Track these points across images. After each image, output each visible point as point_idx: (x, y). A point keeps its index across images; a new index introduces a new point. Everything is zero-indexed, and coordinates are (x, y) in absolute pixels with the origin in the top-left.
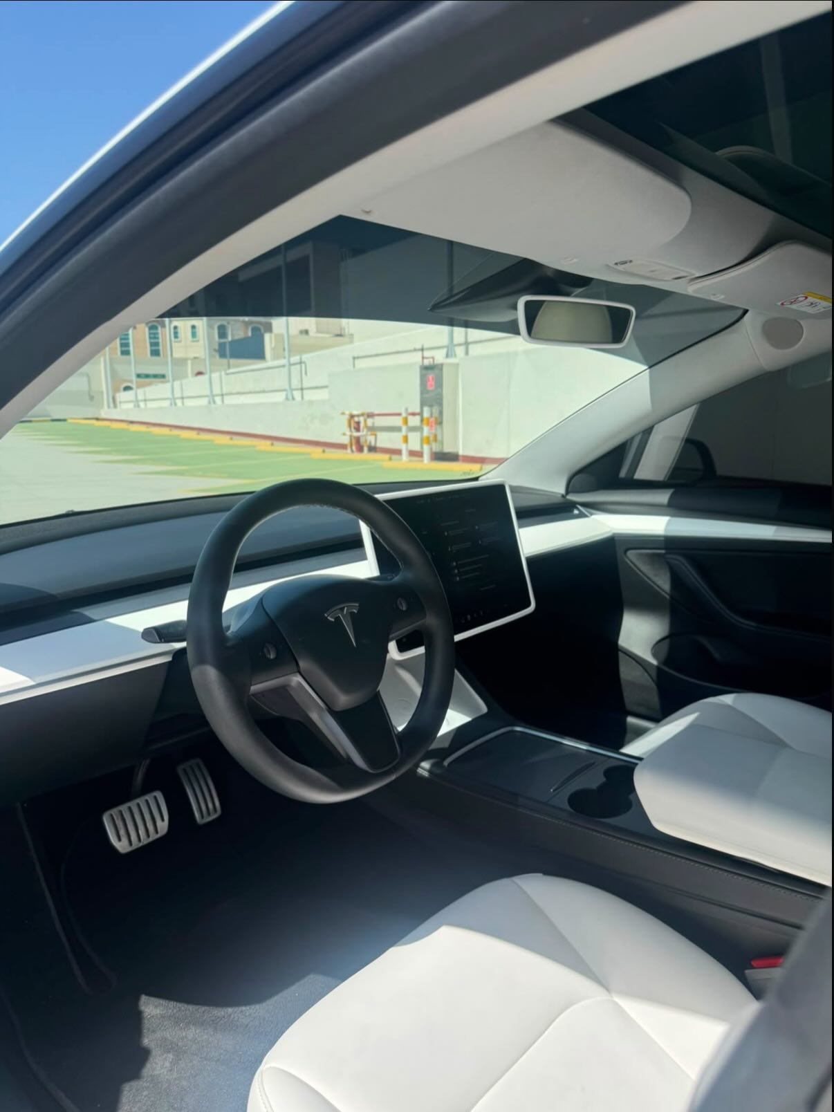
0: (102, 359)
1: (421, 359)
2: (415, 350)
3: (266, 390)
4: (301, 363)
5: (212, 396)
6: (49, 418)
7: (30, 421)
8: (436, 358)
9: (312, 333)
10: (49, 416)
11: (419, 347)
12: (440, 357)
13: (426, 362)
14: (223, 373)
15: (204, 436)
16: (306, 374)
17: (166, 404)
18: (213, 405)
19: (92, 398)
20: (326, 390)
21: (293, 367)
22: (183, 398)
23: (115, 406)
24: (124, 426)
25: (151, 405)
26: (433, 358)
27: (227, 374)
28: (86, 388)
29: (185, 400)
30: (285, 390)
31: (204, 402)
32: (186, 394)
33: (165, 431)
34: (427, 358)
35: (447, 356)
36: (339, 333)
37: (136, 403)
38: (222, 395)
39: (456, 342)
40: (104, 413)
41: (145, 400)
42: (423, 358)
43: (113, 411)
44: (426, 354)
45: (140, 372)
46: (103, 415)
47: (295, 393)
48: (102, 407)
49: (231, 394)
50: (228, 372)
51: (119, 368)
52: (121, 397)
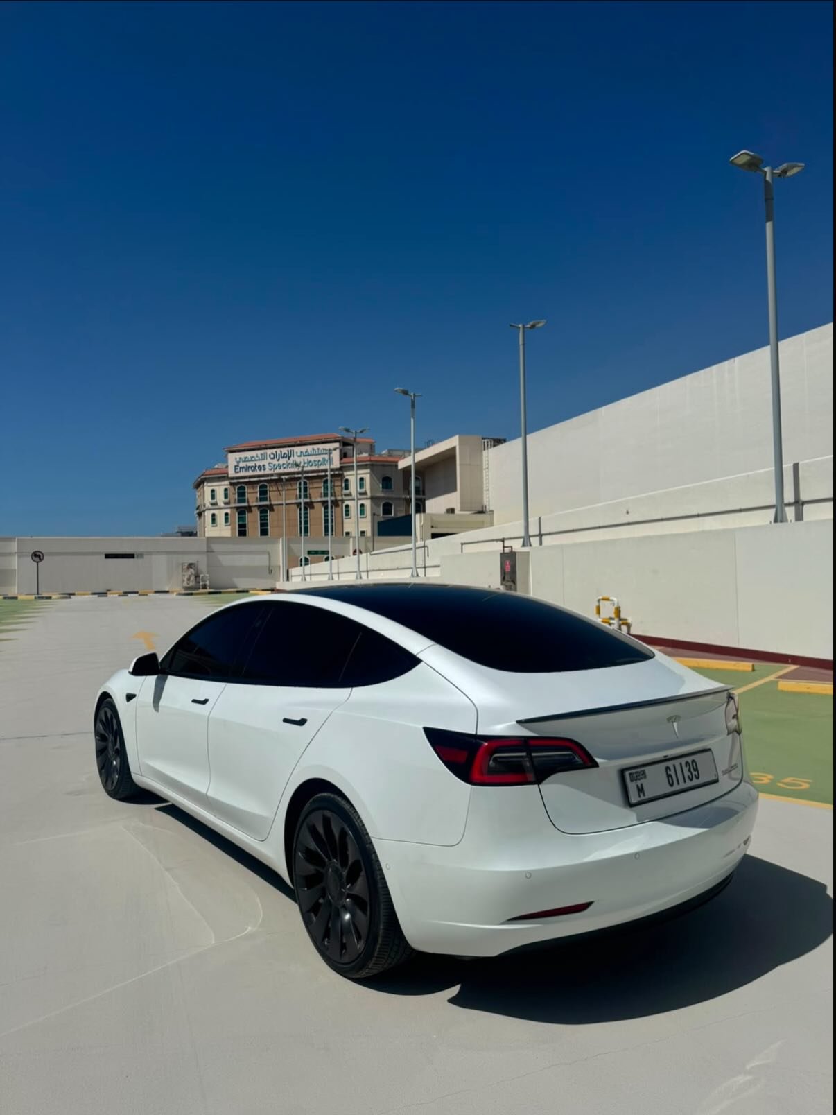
0: (281, 539)
1: (502, 549)
2: (497, 540)
3: (399, 567)
4: (424, 547)
5: (359, 572)
6: (235, 590)
7: (220, 593)
8: (513, 548)
9: (457, 511)
10: (236, 587)
11: (501, 537)
12: (517, 546)
13: (507, 550)
14: (369, 554)
16: (428, 555)
17: (326, 578)
19: (271, 572)
20: (438, 569)
21: (417, 551)
22: (338, 574)
23: (288, 580)
25: (314, 579)
26: (511, 547)
27: (372, 555)
28: (267, 564)
29: (340, 575)
30: (412, 568)
32: (340, 570)
34: (507, 547)
35: (524, 545)
36: (481, 510)
37: (304, 577)
38: (368, 571)
39: (531, 533)
41: (311, 575)
42: (504, 547)
43: (286, 583)
44: (507, 543)
45: (310, 549)
46: (278, 587)
47: (419, 570)
48: (279, 581)
49: (374, 570)
50: (372, 553)
51: (293, 546)
52: (293, 571)
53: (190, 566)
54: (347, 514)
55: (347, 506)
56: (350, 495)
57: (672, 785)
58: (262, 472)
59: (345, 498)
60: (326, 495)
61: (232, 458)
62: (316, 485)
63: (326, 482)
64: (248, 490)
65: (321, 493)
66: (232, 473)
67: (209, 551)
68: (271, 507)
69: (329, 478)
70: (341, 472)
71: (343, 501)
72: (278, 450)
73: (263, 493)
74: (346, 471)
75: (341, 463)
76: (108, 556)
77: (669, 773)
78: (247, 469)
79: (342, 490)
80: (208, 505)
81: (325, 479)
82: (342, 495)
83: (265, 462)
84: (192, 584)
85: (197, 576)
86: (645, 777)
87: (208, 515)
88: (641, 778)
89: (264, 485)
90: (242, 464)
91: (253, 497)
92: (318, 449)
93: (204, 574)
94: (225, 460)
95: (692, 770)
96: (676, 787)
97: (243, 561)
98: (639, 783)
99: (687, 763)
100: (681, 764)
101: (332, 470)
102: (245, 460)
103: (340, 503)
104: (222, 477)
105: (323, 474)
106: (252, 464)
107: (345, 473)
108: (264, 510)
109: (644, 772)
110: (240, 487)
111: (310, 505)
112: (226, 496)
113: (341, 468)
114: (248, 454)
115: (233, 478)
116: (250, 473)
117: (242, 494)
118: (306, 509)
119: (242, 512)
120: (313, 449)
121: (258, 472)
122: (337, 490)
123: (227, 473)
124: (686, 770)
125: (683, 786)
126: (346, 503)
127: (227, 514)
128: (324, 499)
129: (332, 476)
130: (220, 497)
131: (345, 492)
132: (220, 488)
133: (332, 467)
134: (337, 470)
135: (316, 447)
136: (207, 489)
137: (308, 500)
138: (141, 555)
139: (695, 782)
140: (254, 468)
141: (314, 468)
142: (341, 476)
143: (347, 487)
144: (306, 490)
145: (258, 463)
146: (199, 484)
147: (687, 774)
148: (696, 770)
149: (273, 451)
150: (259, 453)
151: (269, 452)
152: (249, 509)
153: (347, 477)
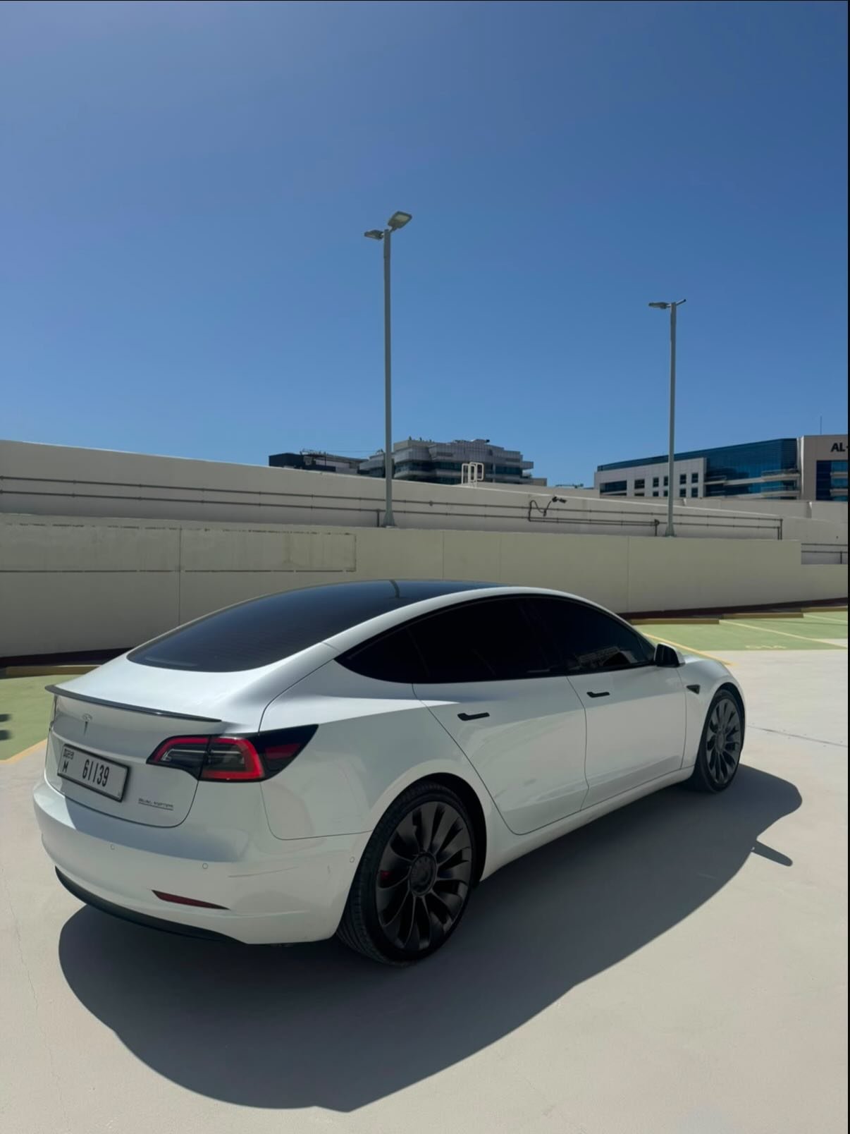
57: (84, 777)
77: (87, 766)
86: (72, 759)
88: (69, 758)
95: (103, 775)
96: (85, 781)
98: (68, 760)
99: (102, 767)
100: (97, 765)
109: (73, 754)
124: (99, 771)
125: (90, 783)
139: (100, 787)
147: (98, 776)
148: (106, 777)
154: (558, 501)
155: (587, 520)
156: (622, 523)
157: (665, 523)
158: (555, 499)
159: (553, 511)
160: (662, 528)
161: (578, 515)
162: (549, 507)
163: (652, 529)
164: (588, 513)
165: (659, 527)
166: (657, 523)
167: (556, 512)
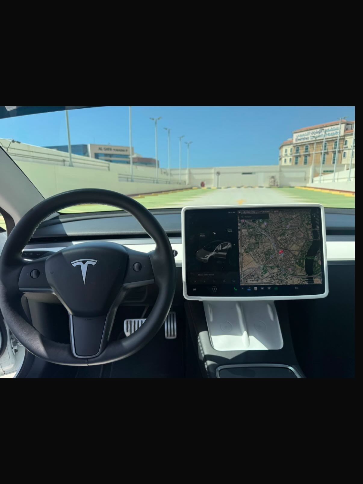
0: (311, 166)
5: (350, 178)
6: (289, 187)
7: (282, 187)
15: (342, 193)
17: (331, 181)
18: (349, 181)
19: (305, 179)
22: (338, 179)
23: (312, 182)
24: (313, 189)
25: (325, 182)
28: (304, 176)
31: (346, 180)
32: (339, 177)
33: (328, 191)
37: (320, 181)
40: (308, 185)
41: (323, 180)
43: (312, 184)
45: (324, 170)
48: (308, 183)
51: (317, 169)
52: (315, 179)
53: (273, 177)
54: (344, 156)
55: (345, 153)
56: (347, 147)
58: (307, 140)
59: (344, 149)
60: (335, 148)
61: (295, 136)
62: (331, 144)
63: (336, 142)
64: (300, 148)
65: (333, 148)
66: (294, 142)
67: (280, 171)
68: (309, 155)
69: (338, 141)
70: (344, 137)
71: (343, 150)
72: (315, 130)
73: (307, 149)
74: (346, 136)
75: (344, 133)
76: (244, 173)
78: (300, 139)
79: (343, 145)
80: (284, 155)
81: (335, 141)
82: (343, 148)
83: (309, 136)
84: (272, 184)
85: (275, 181)
87: (283, 159)
89: (307, 146)
90: (299, 138)
91: (302, 151)
92: (334, 128)
93: (278, 180)
94: (292, 136)
97: (294, 175)
101: (340, 137)
102: (301, 136)
103: (341, 152)
104: (290, 143)
105: (335, 139)
106: (303, 137)
107: (346, 138)
108: (306, 156)
110: (297, 148)
111: (327, 153)
112: (291, 151)
113: (344, 136)
114: (302, 133)
115: (294, 144)
116: (302, 141)
117: (297, 150)
118: (324, 155)
119: (297, 157)
120: (332, 128)
121: (305, 140)
122: (341, 146)
123: (292, 142)
126: (345, 151)
127: (290, 159)
128: (334, 150)
129: (340, 139)
130: (289, 152)
131: (345, 146)
132: (289, 148)
133: (341, 135)
134: (342, 136)
135: (333, 127)
136: (284, 149)
137: (326, 151)
138: (255, 173)
140: (304, 139)
141: (331, 137)
142: (344, 139)
143: (346, 144)
144: (325, 146)
145: (306, 137)
146: (281, 148)
149: (313, 131)
150: (306, 132)
151: (311, 131)
152: (300, 156)
153: (346, 139)
154: (15, 142)
155: (31, 156)
156: (49, 159)
157: (68, 161)
158: (13, 141)
159: (12, 149)
160: (67, 163)
161: (26, 153)
162: (10, 147)
163: (62, 163)
164: (32, 153)
165: (66, 163)
166: (64, 161)
167: (13, 150)
